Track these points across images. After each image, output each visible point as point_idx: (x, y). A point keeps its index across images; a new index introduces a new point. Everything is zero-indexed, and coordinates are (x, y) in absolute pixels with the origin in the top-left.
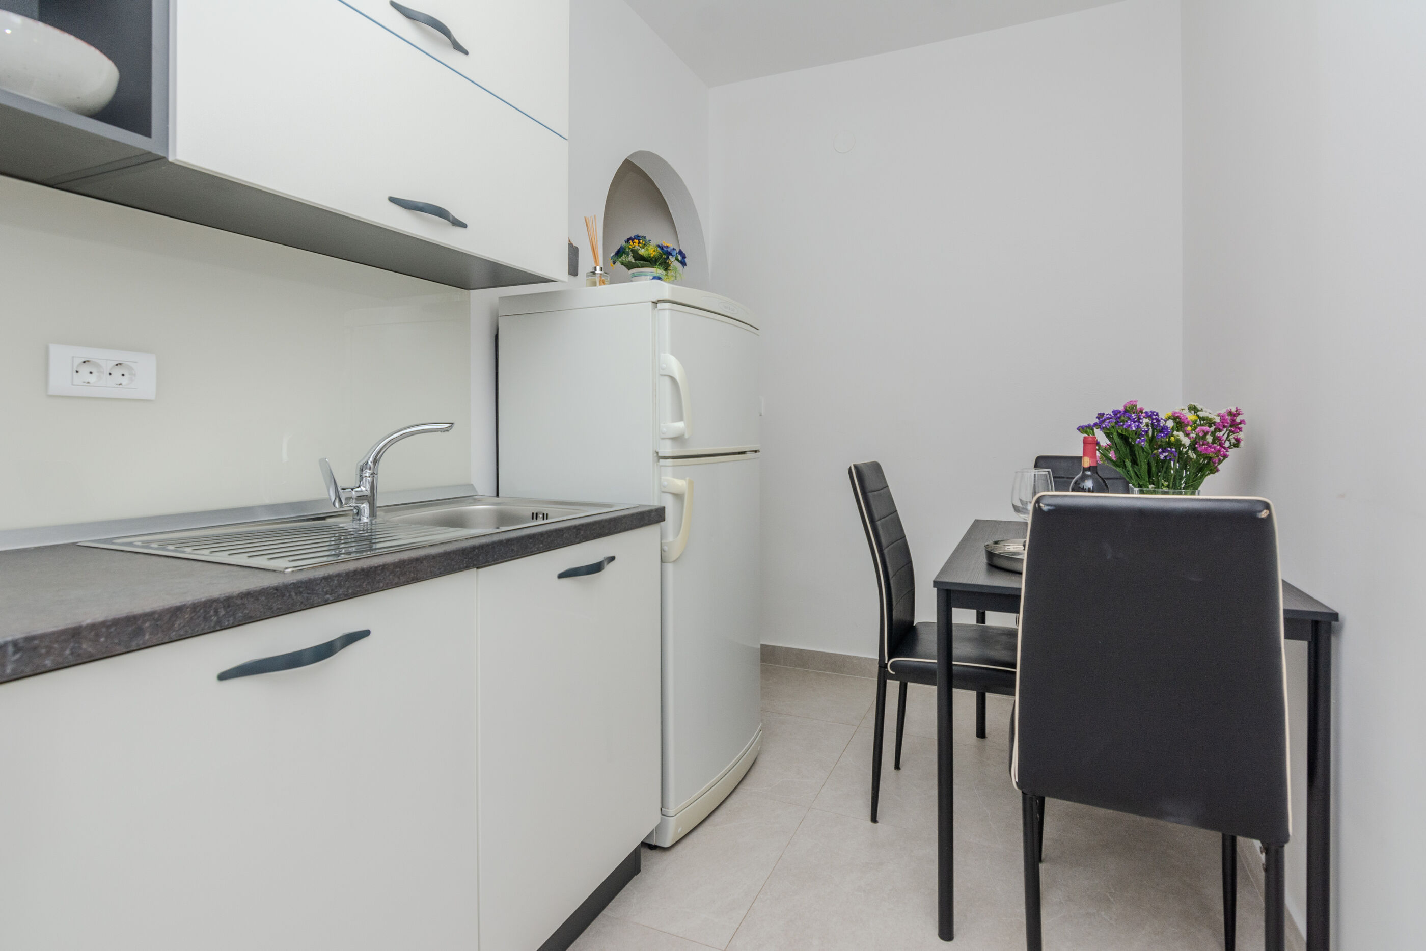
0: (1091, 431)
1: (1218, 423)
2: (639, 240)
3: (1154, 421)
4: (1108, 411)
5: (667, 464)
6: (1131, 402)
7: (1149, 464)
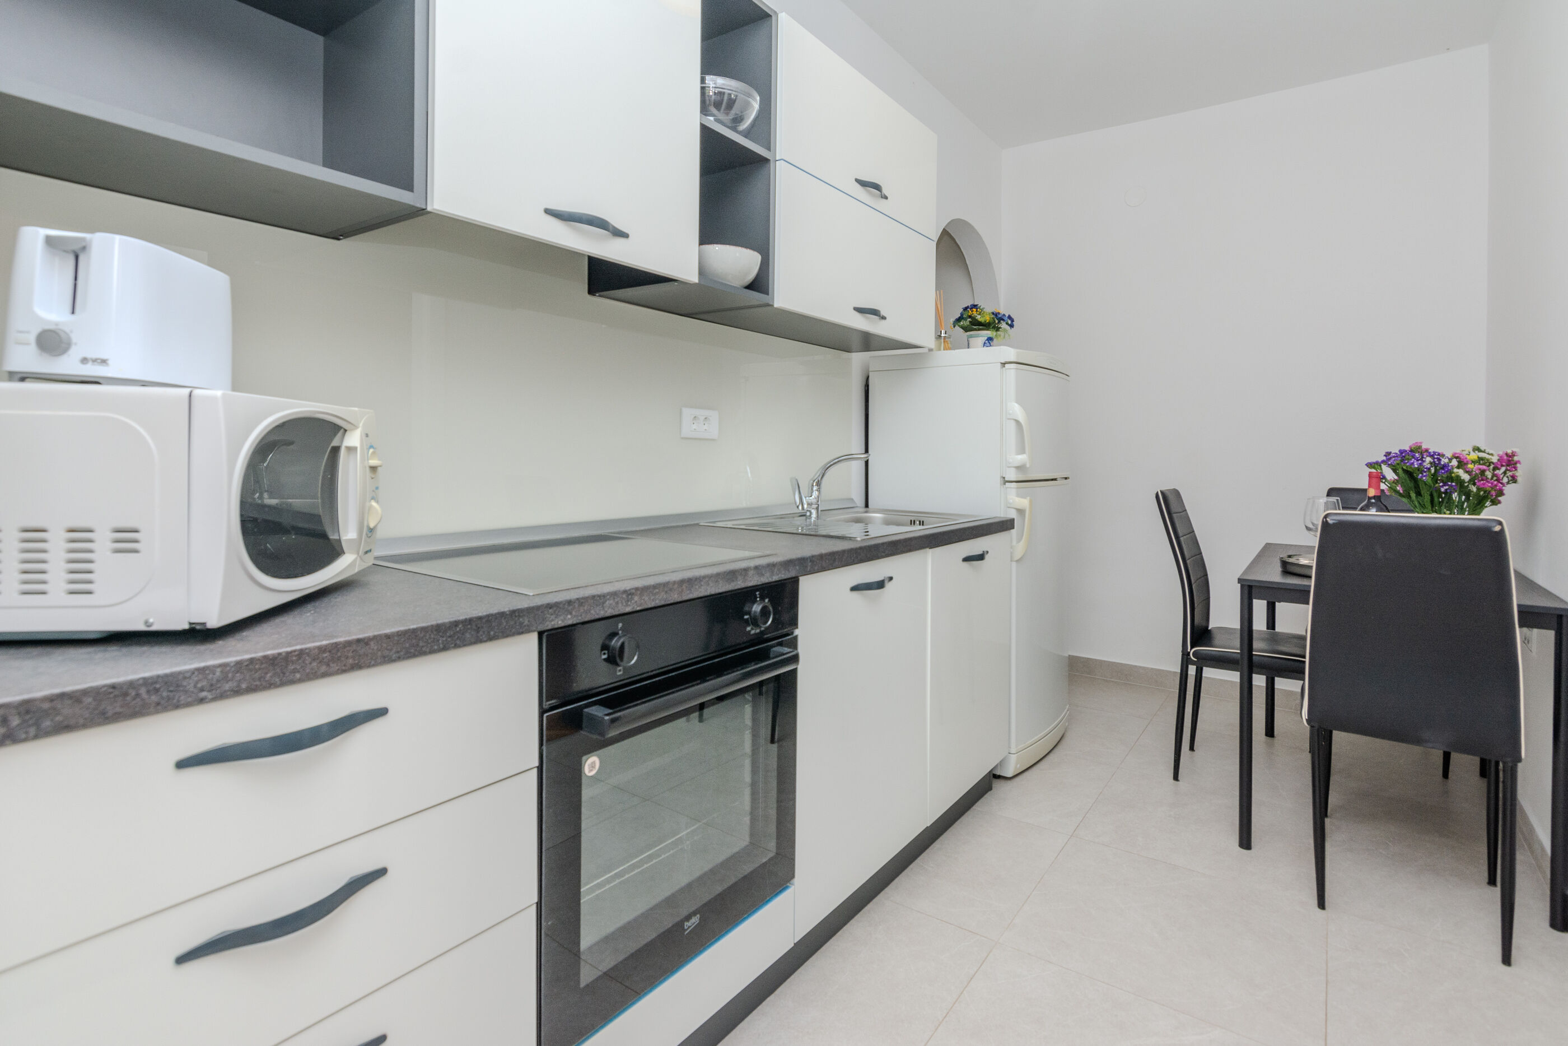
0: (1379, 467)
1: (1497, 463)
2: (977, 309)
3: (1436, 460)
4: (1395, 450)
5: (1012, 487)
6: (1416, 443)
7: (1431, 495)
